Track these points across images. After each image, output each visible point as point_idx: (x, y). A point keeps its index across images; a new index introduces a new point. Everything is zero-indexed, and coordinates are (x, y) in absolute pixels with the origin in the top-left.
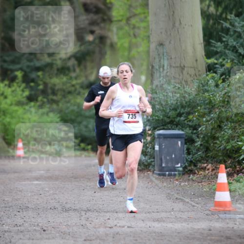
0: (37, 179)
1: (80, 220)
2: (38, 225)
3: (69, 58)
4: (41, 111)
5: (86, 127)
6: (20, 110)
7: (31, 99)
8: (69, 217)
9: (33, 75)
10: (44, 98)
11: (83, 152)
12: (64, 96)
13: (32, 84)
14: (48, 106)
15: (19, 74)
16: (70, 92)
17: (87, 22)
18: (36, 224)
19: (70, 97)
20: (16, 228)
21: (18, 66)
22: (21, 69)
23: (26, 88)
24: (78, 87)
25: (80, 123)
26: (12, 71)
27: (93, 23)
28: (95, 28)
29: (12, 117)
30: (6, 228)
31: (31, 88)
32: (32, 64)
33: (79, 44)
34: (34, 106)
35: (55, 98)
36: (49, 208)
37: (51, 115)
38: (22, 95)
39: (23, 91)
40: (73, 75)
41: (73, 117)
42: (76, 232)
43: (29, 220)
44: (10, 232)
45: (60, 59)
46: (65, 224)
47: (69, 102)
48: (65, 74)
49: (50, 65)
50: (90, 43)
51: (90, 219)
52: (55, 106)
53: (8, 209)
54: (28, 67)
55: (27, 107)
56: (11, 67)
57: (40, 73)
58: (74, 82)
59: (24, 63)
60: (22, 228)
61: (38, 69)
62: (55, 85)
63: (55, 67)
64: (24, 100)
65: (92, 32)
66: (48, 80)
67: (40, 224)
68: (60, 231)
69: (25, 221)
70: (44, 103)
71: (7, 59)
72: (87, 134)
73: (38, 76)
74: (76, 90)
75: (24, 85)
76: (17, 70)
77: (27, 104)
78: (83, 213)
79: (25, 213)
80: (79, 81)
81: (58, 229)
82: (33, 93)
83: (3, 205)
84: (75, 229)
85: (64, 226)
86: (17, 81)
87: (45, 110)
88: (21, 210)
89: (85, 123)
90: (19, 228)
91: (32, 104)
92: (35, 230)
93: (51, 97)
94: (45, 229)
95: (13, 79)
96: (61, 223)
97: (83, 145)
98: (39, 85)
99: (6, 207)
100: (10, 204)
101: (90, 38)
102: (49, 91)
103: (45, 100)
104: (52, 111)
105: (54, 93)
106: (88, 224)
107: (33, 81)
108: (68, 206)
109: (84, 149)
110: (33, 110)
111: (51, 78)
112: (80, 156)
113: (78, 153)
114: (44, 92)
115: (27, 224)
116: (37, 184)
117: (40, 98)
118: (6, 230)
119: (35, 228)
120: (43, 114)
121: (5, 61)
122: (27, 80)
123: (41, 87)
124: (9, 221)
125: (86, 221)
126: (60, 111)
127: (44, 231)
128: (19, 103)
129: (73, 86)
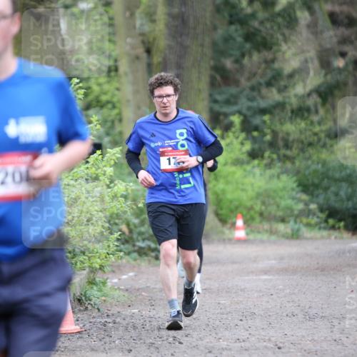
0: (266, 272)
1: (332, 332)
2: (270, 340)
3: (309, 95)
4: (268, 172)
5: (337, 194)
6: (238, 172)
7: (253, 155)
8: (315, 328)
9: (257, 121)
10: (273, 153)
11: (332, 232)
12: (302, 150)
13: (255, 134)
14: (279, 164)
15: (236, 119)
16: (310, 144)
17: (335, 40)
18: (267, 338)
19: (311, 151)
20: (238, 344)
21: (235, 108)
22: (240, 113)
23: (246, 139)
24: (322, 135)
25: (326, 189)
26: (226, 115)
27: (344, 41)
28: (346, 48)
29: (227, 183)
30: (223, 344)
31: (254, 140)
32: (254, 104)
33: (323, 72)
34: (259, 165)
35: (288, 153)
36: (285, 314)
37: (284, 177)
38: (240, 150)
39: (242, 144)
40: (315, 118)
41: (316, 181)
42: (326, 350)
43: (257, 333)
44: (230, 349)
45: (296, 96)
46: (310, 339)
47: (309, 158)
48: (303, 118)
49: (281, 106)
50: (340, 70)
51: (346, 331)
52: (289, 165)
53: (225, 316)
54: (249, 108)
55: (248, 168)
56: (225, 109)
57: (266, 118)
58: (317, 129)
59: (244, 103)
60: (247, 345)
61: (263, 111)
62: (288, 134)
63: (288, 108)
64: (245, 157)
65: (343, 55)
66: (278, 127)
67: (273, 339)
68: (301, 349)
69: (250, 334)
70: (272, 160)
71: (219, 98)
72: (337, 205)
73: (264, 122)
74: (319, 140)
75: (243, 135)
76: (233, 114)
77: (248, 163)
78: (336, 322)
79: (250, 322)
80: (324, 128)
81: (299, 346)
82: (256, 146)
83: (219, 311)
84: (325, 345)
85: (308, 342)
86: (233, 129)
87: (275, 171)
88: (244, 319)
89: (333, 189)
90: (243, 344)
91: (256, 162)
92: (266, 347)
93: (283, 151)
94: (281, 345)
95: (228, 128)
96: (303, 337)
97: (331, 221)
98: (265, 135)
99: (223, 314)
100: (228, 310)
101: (340, 63)
102: (281, 143)
103: (275, 156)
104: (286, 172)
105: (287, 146)
106: (344, 339)
107: (256, 129)
108: (313, 312)
109: (333, 228)
110: (257, 171)
111: (282, 124)
112: (329, 237)
113: (325, 233)
114: (272, 145)
115: (253, 339)
116: (266, 280)
117: (267, 154)
118: (224, 347)
119: (265, 343)
120: (271, 177)
121: (216, 101)
122: (247, 127)
123: (268, 138)
124: (227, 333)
125: (341, 333)
126: (298, 172)
127: (279, 348)
128: (237, 162)
129: (316, 134)
